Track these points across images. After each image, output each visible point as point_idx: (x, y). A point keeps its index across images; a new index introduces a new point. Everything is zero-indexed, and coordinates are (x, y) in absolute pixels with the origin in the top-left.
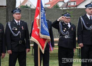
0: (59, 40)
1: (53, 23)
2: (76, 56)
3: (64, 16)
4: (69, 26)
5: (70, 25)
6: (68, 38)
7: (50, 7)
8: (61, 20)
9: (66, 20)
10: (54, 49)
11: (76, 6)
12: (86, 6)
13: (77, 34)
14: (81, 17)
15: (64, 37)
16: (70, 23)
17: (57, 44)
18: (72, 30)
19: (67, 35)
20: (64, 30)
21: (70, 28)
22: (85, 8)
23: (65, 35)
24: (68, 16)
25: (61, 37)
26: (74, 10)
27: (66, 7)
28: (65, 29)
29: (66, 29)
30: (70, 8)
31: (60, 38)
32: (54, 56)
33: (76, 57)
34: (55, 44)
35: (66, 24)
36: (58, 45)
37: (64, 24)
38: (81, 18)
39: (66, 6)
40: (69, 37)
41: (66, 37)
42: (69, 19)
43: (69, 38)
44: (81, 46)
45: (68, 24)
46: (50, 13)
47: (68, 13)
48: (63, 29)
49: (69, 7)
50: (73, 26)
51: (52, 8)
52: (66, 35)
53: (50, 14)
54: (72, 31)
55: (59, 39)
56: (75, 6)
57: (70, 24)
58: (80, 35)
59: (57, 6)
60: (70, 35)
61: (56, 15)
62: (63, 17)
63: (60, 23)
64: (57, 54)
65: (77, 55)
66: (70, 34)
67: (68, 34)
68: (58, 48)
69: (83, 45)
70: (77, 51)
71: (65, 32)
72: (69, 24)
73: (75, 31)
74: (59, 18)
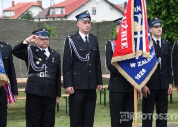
0: (28, 81)
1: (14, 48)
2: (62, 111)
3: (36, 36)
4: (48, 54)
5: (50, 52)
6: (45, 77)
7: (14, 16)
8: (31, 42)
9: (41, 43)
10: (17, 99)
11: (66, 16)
12: (77, 17)
13: (62, 69)
14: (69, 37)
15: (38, 75)
16: (49, 48)
17: (24, 90)
18: (53, 61)
19: (43, 71)
20: (38, 63)
21: (48, 59)
22: (76, 19)
23: (39, 72)
24: (44, 35)
25: (31, 75)
26: (59, 23)
27: (47, 18)
28: (38, 60)
29: (40, 59)
30: (54, 19)
31: (29, 78)
32: (20, 114)
33: (62, 113)
34: (19, 90)
35: (41, 49)
36: (25, 92)
37: (37, 50)
38: (70, 39)
39: (46, 16)
40: (47, 76)
41: (42, 75)
42: (46, 41)
43: (48, 78)
44: (70, 91)
45: (45, 51)
46: (11, 29)
47: (44, 30)
48: (35, 60)
49: (51, 18)
50: (54, 53)
51: (18, 18)
52: (41, 71)
53: (12, 31)
54: (53, 63)
55: (27, 79)
56: (64, 16)
57: (50, 50)
58: (69, 71)
59: (28, 15)
60: (48, 71)
61: (24, 33)
62: (34, 37)
63: (29, 47)
64: (23, 109)
65: (65, 109)
66: (50, 70)
67: (44, 69)
68: (25, 98)
69: (73, 90)
70: (65, 102)
71: (40, 66)
72: (47, 50)
73: (58, 64)
74: (27, 39)
